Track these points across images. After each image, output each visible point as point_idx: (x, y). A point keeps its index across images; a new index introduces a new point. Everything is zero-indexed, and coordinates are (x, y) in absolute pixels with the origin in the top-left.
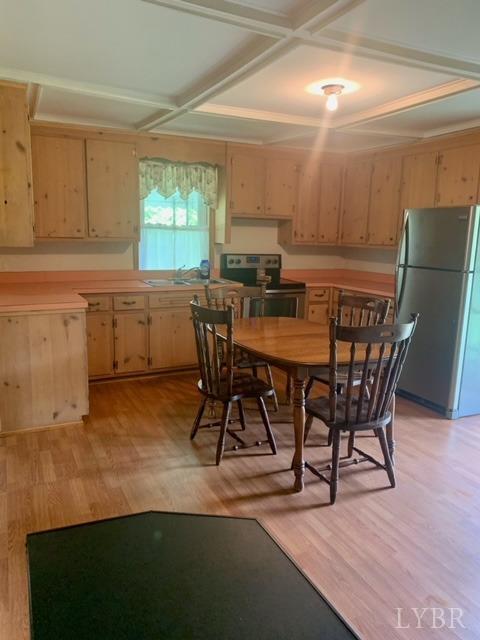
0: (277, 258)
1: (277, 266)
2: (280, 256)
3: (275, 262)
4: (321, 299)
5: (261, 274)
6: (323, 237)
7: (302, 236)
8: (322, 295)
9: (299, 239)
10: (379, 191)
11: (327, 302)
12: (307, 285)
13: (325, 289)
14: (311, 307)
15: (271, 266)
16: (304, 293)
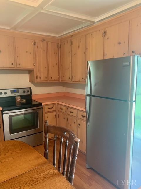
0: (29, 89)
1: (29, 93)
2: (30, 88)
3: (28, 92)
4: (52, 110)
5: (18, 100)
6: (51, 78)
7: (40, 78)
8: (52, 108)
9: (39, 79)
10: (75, 54)
11: (55, 111)
12: (43, 104)
13: (53, 104)
14: (46, 115)
15: (26, 94)
16: (42, 108)
